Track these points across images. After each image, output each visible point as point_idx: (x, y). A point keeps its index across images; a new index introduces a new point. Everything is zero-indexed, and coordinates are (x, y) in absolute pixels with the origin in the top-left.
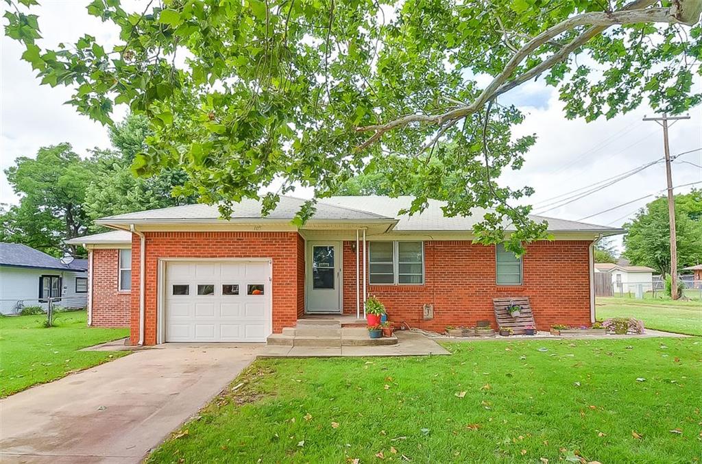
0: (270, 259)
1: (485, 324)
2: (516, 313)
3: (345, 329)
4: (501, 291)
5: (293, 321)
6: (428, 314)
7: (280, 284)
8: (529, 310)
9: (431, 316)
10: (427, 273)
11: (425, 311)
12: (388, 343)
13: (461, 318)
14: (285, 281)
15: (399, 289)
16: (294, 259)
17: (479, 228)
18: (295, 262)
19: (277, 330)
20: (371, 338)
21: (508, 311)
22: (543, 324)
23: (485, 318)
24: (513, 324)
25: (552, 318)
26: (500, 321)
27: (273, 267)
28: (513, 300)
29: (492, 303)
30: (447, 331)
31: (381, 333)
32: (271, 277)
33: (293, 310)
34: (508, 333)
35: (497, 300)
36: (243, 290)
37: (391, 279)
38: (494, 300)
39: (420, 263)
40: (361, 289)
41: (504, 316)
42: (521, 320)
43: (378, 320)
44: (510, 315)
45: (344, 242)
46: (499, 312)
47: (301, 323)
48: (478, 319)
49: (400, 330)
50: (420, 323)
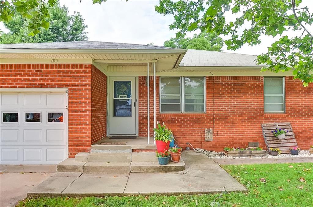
0: (66, 89)
1: (256, 144)
2: (282, 136)
3: (136, 154)
4: (268, 117)
5: (87, 146)
6: (209, 137)
7: (76, 112)
8: (292, 133)
9: (211, 138)
10: (207, 103)
11: (207, 134)
12: (176, 170)
13: (235, 139)
14: (80, 110)
15: (184, 116)
16: (89, 89)
17: (263, 58)
18: (89, 92)
19: (72, 155)
20: (160, 164)
21: (275, 134)
22: (302, 145)
23: (255, 139)
24: (279, 145)
25: (309, 139)
26: (269, 142)
27: (70, 97)
28: (278, 125)
29: (261, 128)
30: (226, 152)
31: (170, 159)
32: (68, 107)
33: (88, 136)
34: (276, 153)
35: (265, 125)
36: (44, 117)
37: (178, 108)
38: (263, 125)
39: (202, 94)
40: (152, 117)
41: (271, 138)
42: (286, 141)
43: (167, 146)
44: (277, 137)
45: (139, 77)
46: (267, 135)
47: (95, 148)
48: (249, 140)
49: (186, 150)
50: (202, 144)
